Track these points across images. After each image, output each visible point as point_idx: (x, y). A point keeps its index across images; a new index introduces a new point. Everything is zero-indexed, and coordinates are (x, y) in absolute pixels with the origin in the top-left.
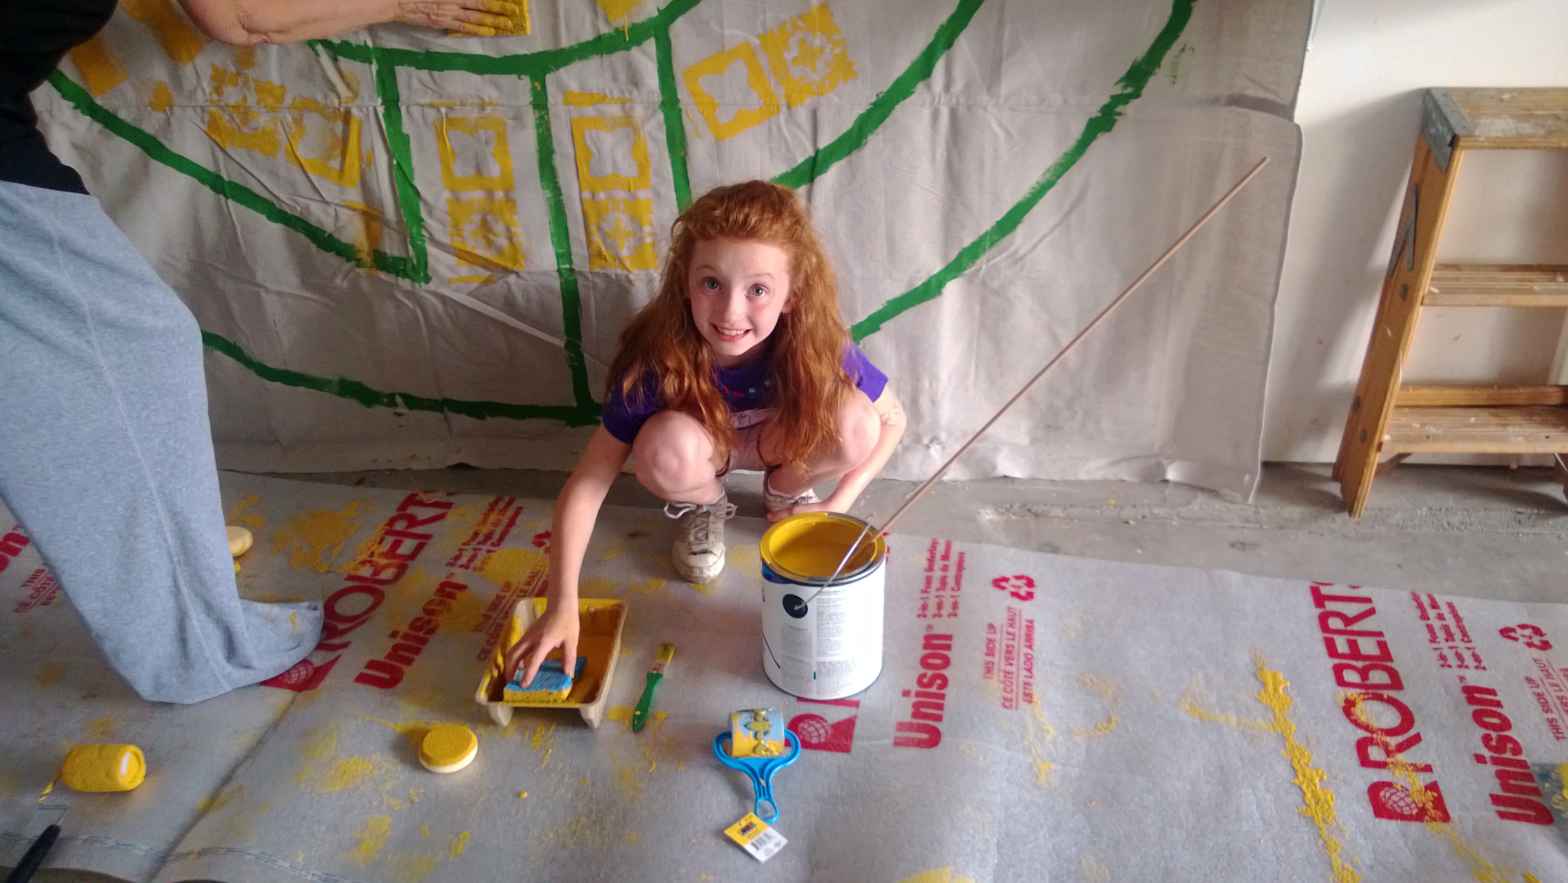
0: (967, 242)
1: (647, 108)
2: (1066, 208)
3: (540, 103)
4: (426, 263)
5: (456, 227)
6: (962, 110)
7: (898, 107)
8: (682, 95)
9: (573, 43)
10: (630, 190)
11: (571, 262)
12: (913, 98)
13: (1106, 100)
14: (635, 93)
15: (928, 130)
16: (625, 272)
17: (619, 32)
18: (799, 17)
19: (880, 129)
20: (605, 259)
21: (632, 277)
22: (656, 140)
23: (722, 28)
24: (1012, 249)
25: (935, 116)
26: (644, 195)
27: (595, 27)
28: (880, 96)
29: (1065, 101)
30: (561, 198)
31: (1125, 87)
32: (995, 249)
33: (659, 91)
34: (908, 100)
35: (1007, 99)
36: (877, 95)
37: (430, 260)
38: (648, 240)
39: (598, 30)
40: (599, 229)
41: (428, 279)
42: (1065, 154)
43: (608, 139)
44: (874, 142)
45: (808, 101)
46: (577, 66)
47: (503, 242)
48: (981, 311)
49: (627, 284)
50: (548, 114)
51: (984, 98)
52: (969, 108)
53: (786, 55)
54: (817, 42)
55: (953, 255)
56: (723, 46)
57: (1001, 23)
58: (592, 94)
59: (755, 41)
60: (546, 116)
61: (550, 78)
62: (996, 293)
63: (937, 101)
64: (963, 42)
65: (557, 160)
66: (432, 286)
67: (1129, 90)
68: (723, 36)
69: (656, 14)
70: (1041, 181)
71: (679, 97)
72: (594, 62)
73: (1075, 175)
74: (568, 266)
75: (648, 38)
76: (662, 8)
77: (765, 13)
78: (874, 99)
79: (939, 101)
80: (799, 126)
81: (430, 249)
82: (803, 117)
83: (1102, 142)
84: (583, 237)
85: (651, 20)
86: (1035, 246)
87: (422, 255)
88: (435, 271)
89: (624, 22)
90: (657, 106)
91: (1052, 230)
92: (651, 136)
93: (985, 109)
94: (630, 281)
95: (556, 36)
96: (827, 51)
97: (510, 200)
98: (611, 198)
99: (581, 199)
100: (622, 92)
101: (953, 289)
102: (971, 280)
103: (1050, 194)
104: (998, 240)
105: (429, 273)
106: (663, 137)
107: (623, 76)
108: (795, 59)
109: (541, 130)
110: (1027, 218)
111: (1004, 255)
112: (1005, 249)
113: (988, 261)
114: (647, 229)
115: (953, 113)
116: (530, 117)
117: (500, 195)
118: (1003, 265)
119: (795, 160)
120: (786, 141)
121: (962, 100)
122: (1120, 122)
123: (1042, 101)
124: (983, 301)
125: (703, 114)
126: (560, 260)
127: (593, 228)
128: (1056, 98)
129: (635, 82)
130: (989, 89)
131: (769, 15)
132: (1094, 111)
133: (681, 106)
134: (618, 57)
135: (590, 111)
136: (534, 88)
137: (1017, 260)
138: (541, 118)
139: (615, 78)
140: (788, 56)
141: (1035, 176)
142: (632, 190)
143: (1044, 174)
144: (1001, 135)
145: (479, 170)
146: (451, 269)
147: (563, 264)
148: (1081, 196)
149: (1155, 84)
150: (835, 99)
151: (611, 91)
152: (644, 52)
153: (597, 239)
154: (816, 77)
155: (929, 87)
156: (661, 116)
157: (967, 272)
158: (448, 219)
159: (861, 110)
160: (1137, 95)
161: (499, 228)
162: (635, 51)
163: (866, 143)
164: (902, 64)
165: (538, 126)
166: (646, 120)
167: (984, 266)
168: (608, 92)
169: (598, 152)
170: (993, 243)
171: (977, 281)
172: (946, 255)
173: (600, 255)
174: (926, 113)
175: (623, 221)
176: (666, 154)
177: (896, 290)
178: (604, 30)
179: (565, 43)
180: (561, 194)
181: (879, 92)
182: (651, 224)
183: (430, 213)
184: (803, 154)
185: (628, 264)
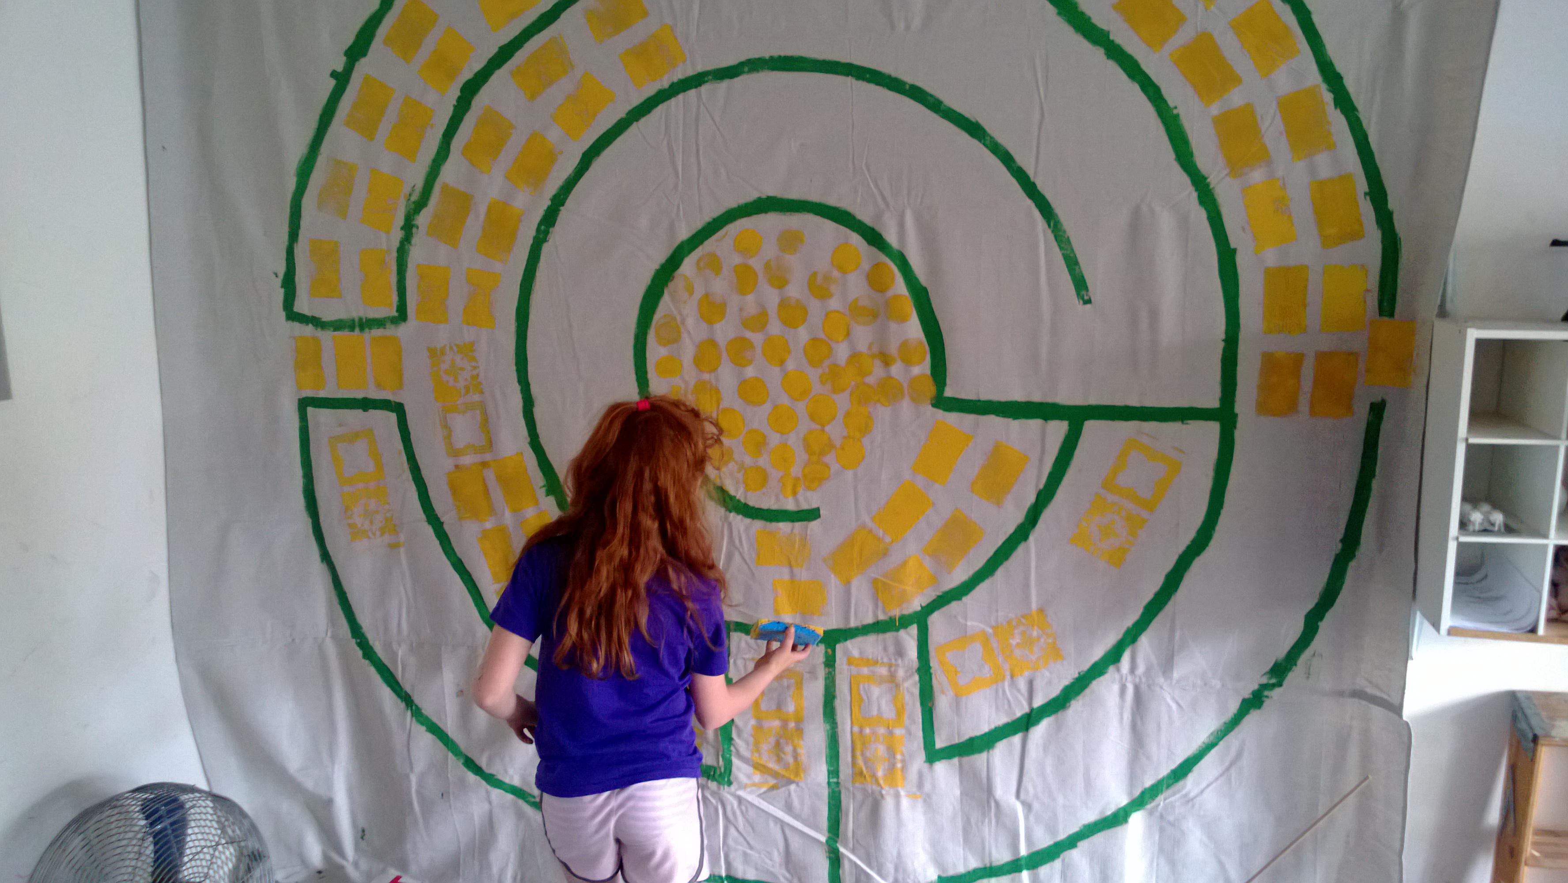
0: (1149, 782)
1: (906, 671)
2: (1227, 764)
3: (830, 662)
4: (731, 771)
5: (757, 744)
6: (1143, 687)
7: (1094, 683)
8: (934, 663)
9: (858, 624)
10: (889, 728)
11: (838, 777)
12: (1107, 677)
13: (1256, 687)
14: (900, 661)
15: (1117, 699)
16: (879, 788)
17: (892, 620)
18: (1023, 616)
19: (1080, 697)
20: (865, 777)
21: (884, 792)
22: (912, 694)
23: (966, 619)
24: (1183, 792)
25: (1123, 690)
26: (899, 732)
27: (875, 615)
28: (1081, 674)
29: (1223, 685)
30: (836, 730)
31: (1270, 678)
32: (1170, 791)
33: (917, 660)
34: (1102, 678)
35: (1178, 681)
36: (1079, 673)
37: (734, 769)
38: (899, 765)
39: (877, 618)
40: (863, 754)
41: (730, 783)
42: (1225, 723)
43: (876, 691)
44: (1076, 706)
45: (1027, 674)
46: (859, 640)
47: (790, 759)
48: (1160, 837)
49: (879, 798)
50: (835, 671)
51: (1161, 680)
52: (1149, 686)
53: (1011, 641)
54: (1035, 633)
55: (1137, 793)
56: (966, 632)
57: (1172, 630)
58: (868, 659)
59: (990, 631)
60: (833, 673)
61: (839, 647)
62: (1172, 825)
63: (1124, 679)
64: (1144, 641)
65: (838, 703)
66: (733, 788)
67: (1273, 681)
68: (966, 625)
69: (919, 608)
70: (1207, 741)
71: (931, 665)
72: (871, 638)
73: (1234, 740)
74: (835, 780)
75: (913, 624)
76: (923, 605)
77: (997, 611)
78: (1076, 675)
79: (1126, 679)
80: (1019, 691)
81: (736, 761)
82: (1022, 684)
83: (1253, 718)
84: (849, 759)
85: (916, 613)
86: (1202, 792)
87: (729, 764)
88: (736, 778)
89: (896, 612)
90: (914, 671)
91: (1217, 779)
92: (907, 689)
93: (1161, 687)
94: (882, 796)
95: (847, 618)
96: (1042, 640)
97: (799, 731)
98: (874, 733)
99: (852, 732)
100: (890, 659)
101: (1137, 818)
102: (1151, 813)
103: (1214, 752)
104: (1173, 784)
105: (732, 778)
106: (916, 692)
107: (891, 649)
108: (1018, 644)
109: (828, 681)
110: (1196, 769)
111: (1177, 796)
112: (1179, 791)
113: (1165, 799)
114: (899, 757)
115: (1137, 688)
116: (821, 672)
117: (792, 725)
118: (1178, 804)
119: (1014, 714)
120: (1009, 701)
121: (1144, 680)
122: (1267, 703)
123: (1205, 684)
124: (1162, 830)
125: (947, 678)
126: (831, 776)
127: (858, 753)
128: (1217, 683)
129: (900, 652)
130: (1164, 673)
131: (1000, 614)
132: (1247, 694)
133: (932, 671)
134: (889, 636)
135: (865, 670)
136: (826, 652)
137: (1189, 801)
138: (830, 673)
139: (885, 649)
140: (1014, 642)
141: (1202, 737)
142: (890, 728)
143: (1209, 737)
144: (1174, 706)
145: (779, 706)
146: (749, 777)
147: (833, 778)
148: (1239, 756)
149: (1294, 677)
150: (1047, 674)
151: (882, 658)
152: (909, 634)
153: (860, 762)
154: (1034, 658)
155: (1118, 670)
156: (916, 678)
157: (1149, 806)
158: (751, 740)
159: (1066, 682)
160: (1280, 684)
161: (789, 749)
162: (902, 633)
163: (1070, 706)
164: (1098, 653)
165: (826, 679)
166: (904, 680)
167: (1162, 803)
168: (879, 658)
169: (868, 699)
170: (1169, 786)
171: (1157, 814)
172: (1130, 793)
173: (861, 773)
174: (1116, 688)
175: (881, 750)
176: (918, 704)
177: (1090, 816)
178: (881, 617)
179: (853, 624)
180: (837, 727)
181: (1080, 670)
182: (902, 754)
183: (739, 735)
184: (1020, 711)
185: (882, 782)
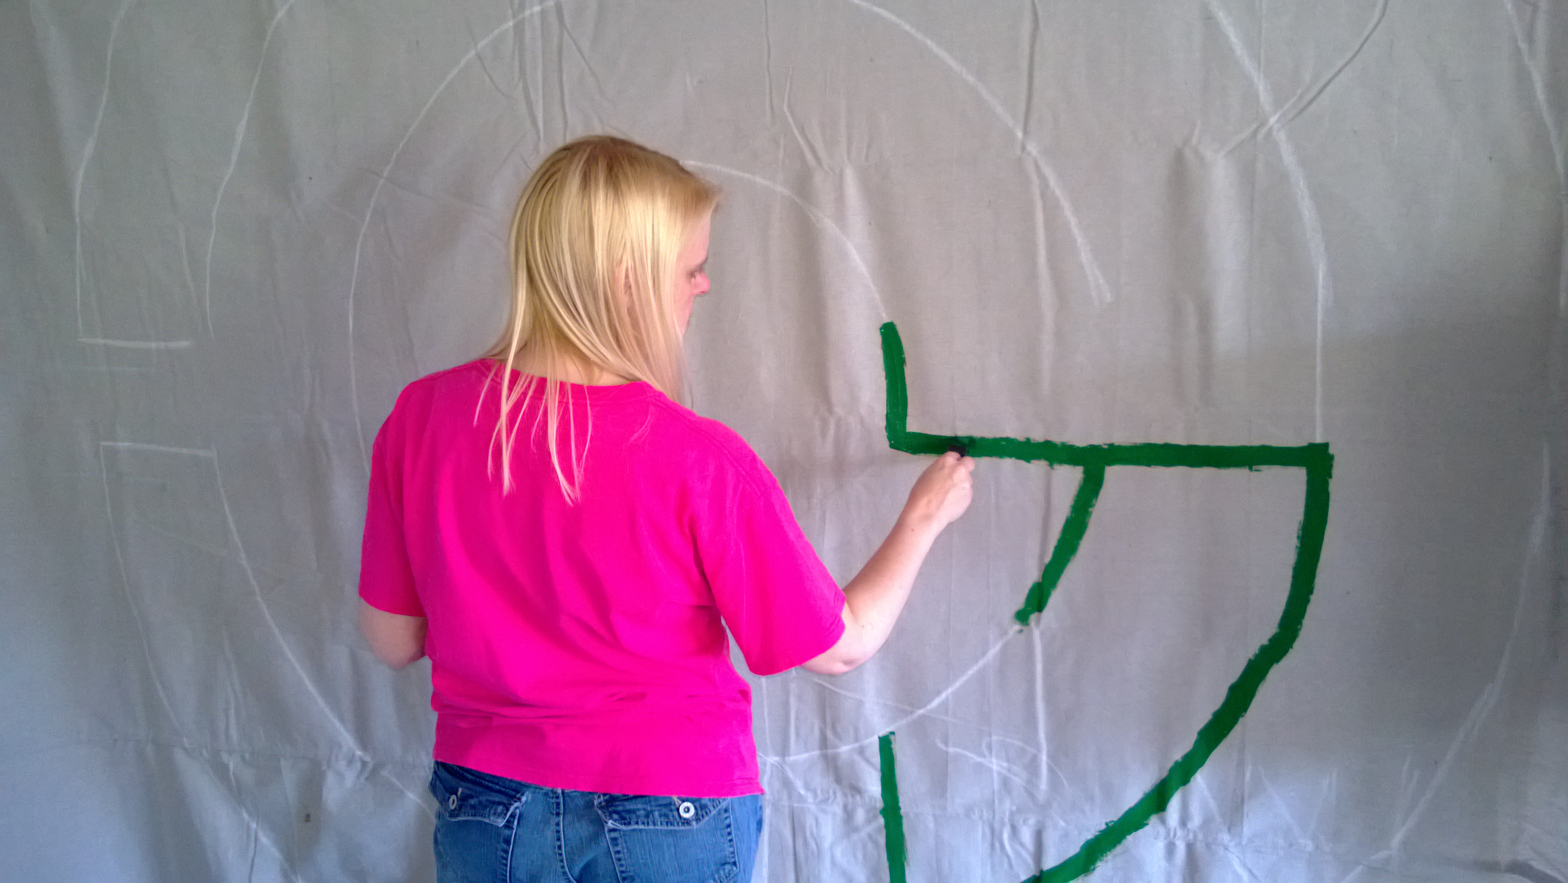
1: (868, 811)
6: (1200, 847)
7: (1130, 838)
8: (904, 803)
9: (801, 745)
12: (1147, 829)
14: (858, 798)
15: (1163, 860)
19: (1109, 856)
22: (876, 843)
23: (946, 744)
25: (1170, 849)
27: (823, 733)
28: (1110, 825)
29: (1317, 847)
33: (880, 798)
34: (1140, 832)
35: (1250, 840)
36: (1107, 824)
39: (826, 738)
43: (829, 838)
44: (1105, 867)
45: (1032, 821)
46: (802, 767)
51: (1225, 837)
52: (1208, 846)
57: (1241, 765)
63: (1172, 834)
64: (1201, 780)
68: (947, 752)
69: (882, 727)
71: (901, 806)
72: (819, 764)
76: (887, 722)
77: (990, 735)
78: (1104, 827)
79: (1175, 834)
80: (1022, 845)
82: (1027, 835)
89: (850, 731)
90: (878, 811)
92: (871, 839)
93: (1226, 849)
100: (844, 797)
106: (882, 841)
107: (846, 780)
115: (1190, 847)
119: (1018, 877)
120: (1008, 857)
121: (1200, 837)
123: (1291, 845)
129: (858, 787)
130: (1230, 827)
131: (994, 738)
133: (902, 814)
134: (843, 763)
139: (838, 781)
144: (1245, 875)
150: (1062, 821)
151: (834, 793)
152: (868, 761)
155: (1163, 822)
156: (881, 821)
159: (1089, 835)
162: (859, 759)
163: (1094, 869)
164: (1133, 796)
166: (865, 824)
168: (830, 793)
169: (820, 849)
174: (1160, 846)
176: (886, 859)
179: (793, 745)
181: (1108, 820)
184: (1024, 873)
